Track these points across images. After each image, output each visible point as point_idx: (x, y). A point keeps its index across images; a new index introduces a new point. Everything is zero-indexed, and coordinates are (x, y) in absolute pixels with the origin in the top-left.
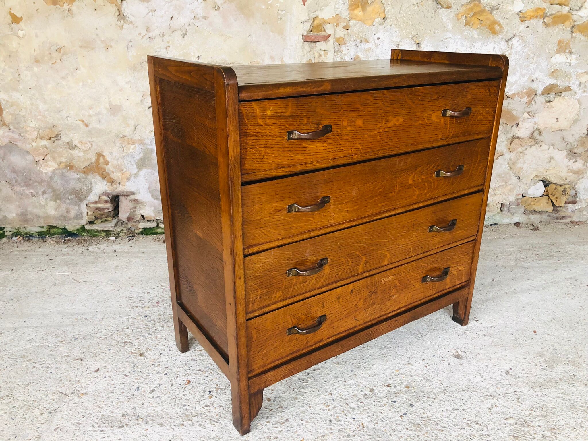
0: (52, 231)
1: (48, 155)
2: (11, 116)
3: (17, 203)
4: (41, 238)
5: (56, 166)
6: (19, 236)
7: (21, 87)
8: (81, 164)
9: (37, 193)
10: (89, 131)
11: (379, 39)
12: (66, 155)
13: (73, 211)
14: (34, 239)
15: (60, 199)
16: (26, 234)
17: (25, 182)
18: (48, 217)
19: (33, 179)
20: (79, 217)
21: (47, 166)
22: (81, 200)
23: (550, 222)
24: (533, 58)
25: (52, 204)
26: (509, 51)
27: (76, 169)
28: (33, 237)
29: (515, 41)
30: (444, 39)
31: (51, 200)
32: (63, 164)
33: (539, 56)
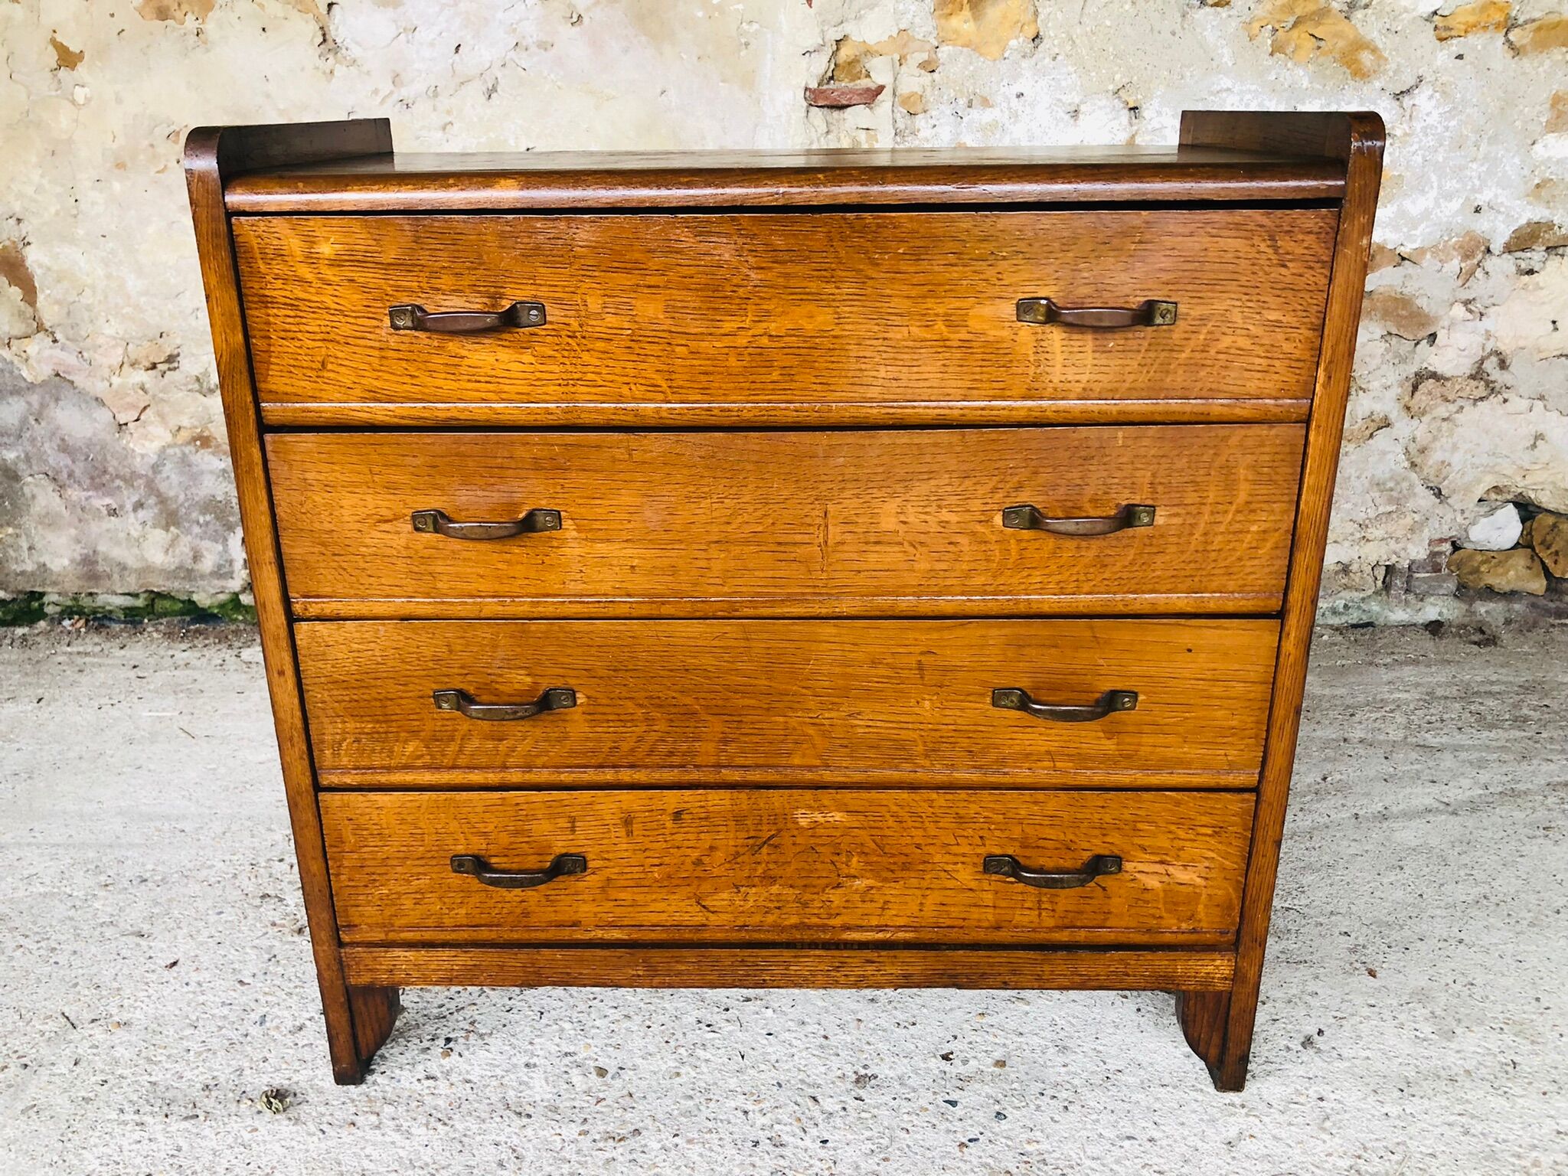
0: (161, 605)
1: (147, 411)
2: (56, 308)
3: (73, 532)
4: (131, 622)
5: (169, 438)
6: (76, 617)
7: (81, 232)
9: (122, 507)
11: (1020, 95)
12: (192, 409)
13: (209, 557)
14: (113, 625)
15: (177, 524)
16: (95, 612)
17: (92, 478)
18: (147, 569)
19: (110, 469)
20: (222, 572)
21: (145, 437)
22: (231, 528)
24: (1477, 146)
25: (159, 536)
26: (1405, 126)
27: (218, 446)
28: (111, 619)
29: (1422, 98)
30: (1212, 93)
31: (154, 526)
32: (185, 435)
33: (1494, 140)
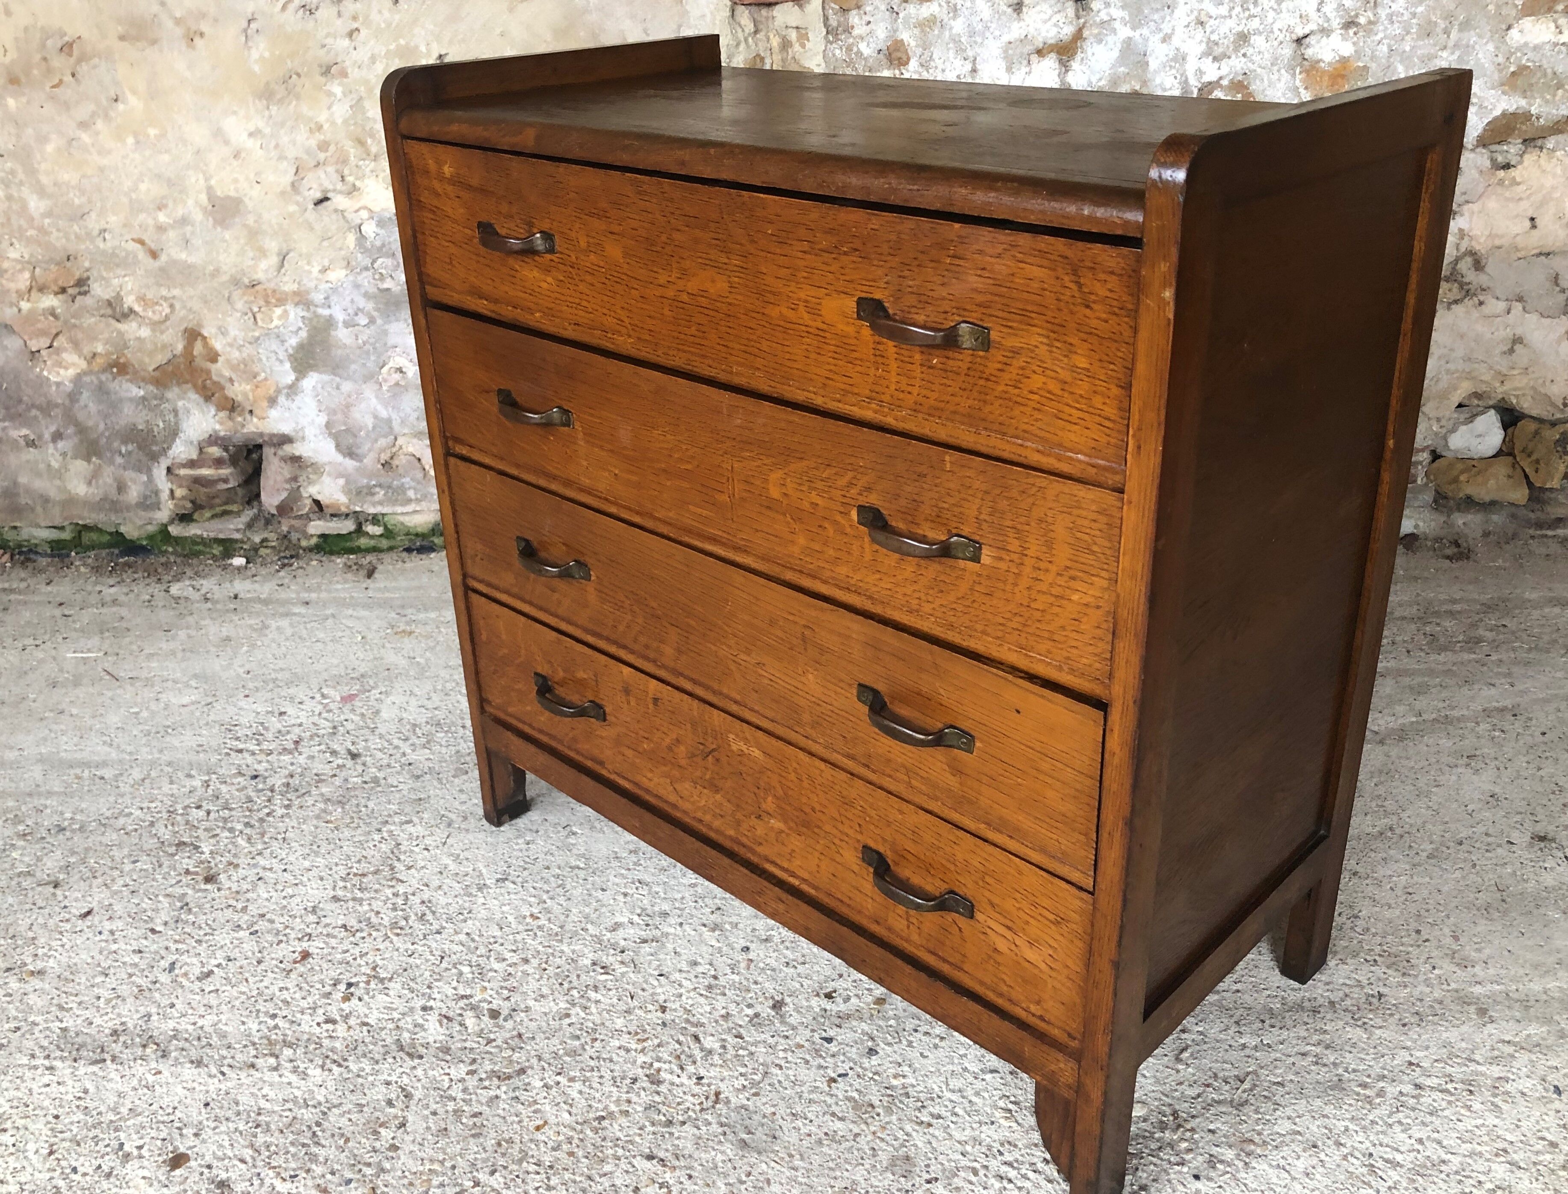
0: (87, 538)
1: (60, 337)
4: (59, 556)
5: (83, 365)
6: (1, 551)
8: (147, 360)
9: (40, 437)
10: (162, 269)
12: (106, 335)
13: (133, 487)
14: (40, 559)
15: (99, 455)
16: (20, 546)
17: (7, 409)
18: (70, 501)
19: (25, 398)
20: (150, 502)
21: (60, 364)
22: (154, 457)
23: (1514, 536)
24: (1447, 32)
25: (80, 466)
27: (136, 372)
28: (37, 553)
31: (75, 457)
32: (99, 360)
33: (1465, 26)
